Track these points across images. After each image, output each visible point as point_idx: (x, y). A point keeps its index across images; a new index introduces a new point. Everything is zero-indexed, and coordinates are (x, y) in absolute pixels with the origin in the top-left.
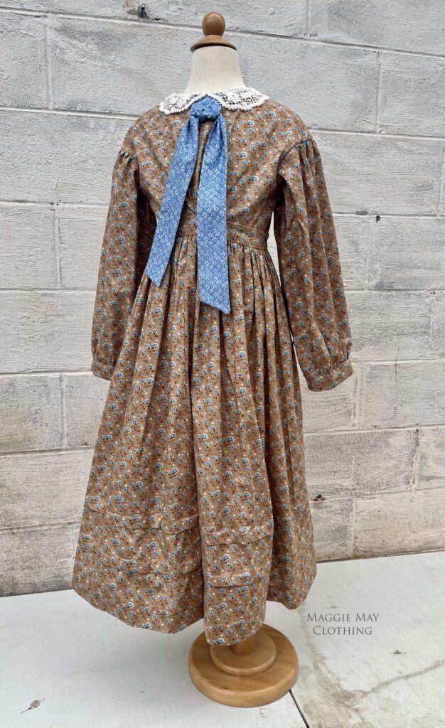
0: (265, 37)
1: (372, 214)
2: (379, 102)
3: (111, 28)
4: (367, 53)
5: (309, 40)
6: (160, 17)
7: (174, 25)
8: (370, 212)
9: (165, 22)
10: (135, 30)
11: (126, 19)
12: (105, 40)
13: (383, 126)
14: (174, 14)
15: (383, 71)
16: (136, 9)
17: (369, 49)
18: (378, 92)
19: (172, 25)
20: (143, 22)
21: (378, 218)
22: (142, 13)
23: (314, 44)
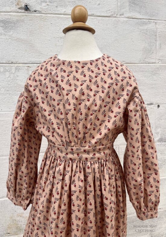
0: (95, 17)
1: (156, 104)
2: (157, 47)
3: (9, 17)
4: (150, 23)
5: (119, 18)
6: (37, 10)
7: (45, 14)
8: (154, 104)
9: (40, 12)
10: (23, 18)
11: (18, 12)
12: (7, 24)
13: (159, 59)
14: (44, 8)
15: (159, 31)
16: (23, 6)
17: (151, 21)
18: (156, 42)
19: (43, 14)
20: (27, 13)
21: (159, 106)
22: (27, 8)
23: (122, 19)
